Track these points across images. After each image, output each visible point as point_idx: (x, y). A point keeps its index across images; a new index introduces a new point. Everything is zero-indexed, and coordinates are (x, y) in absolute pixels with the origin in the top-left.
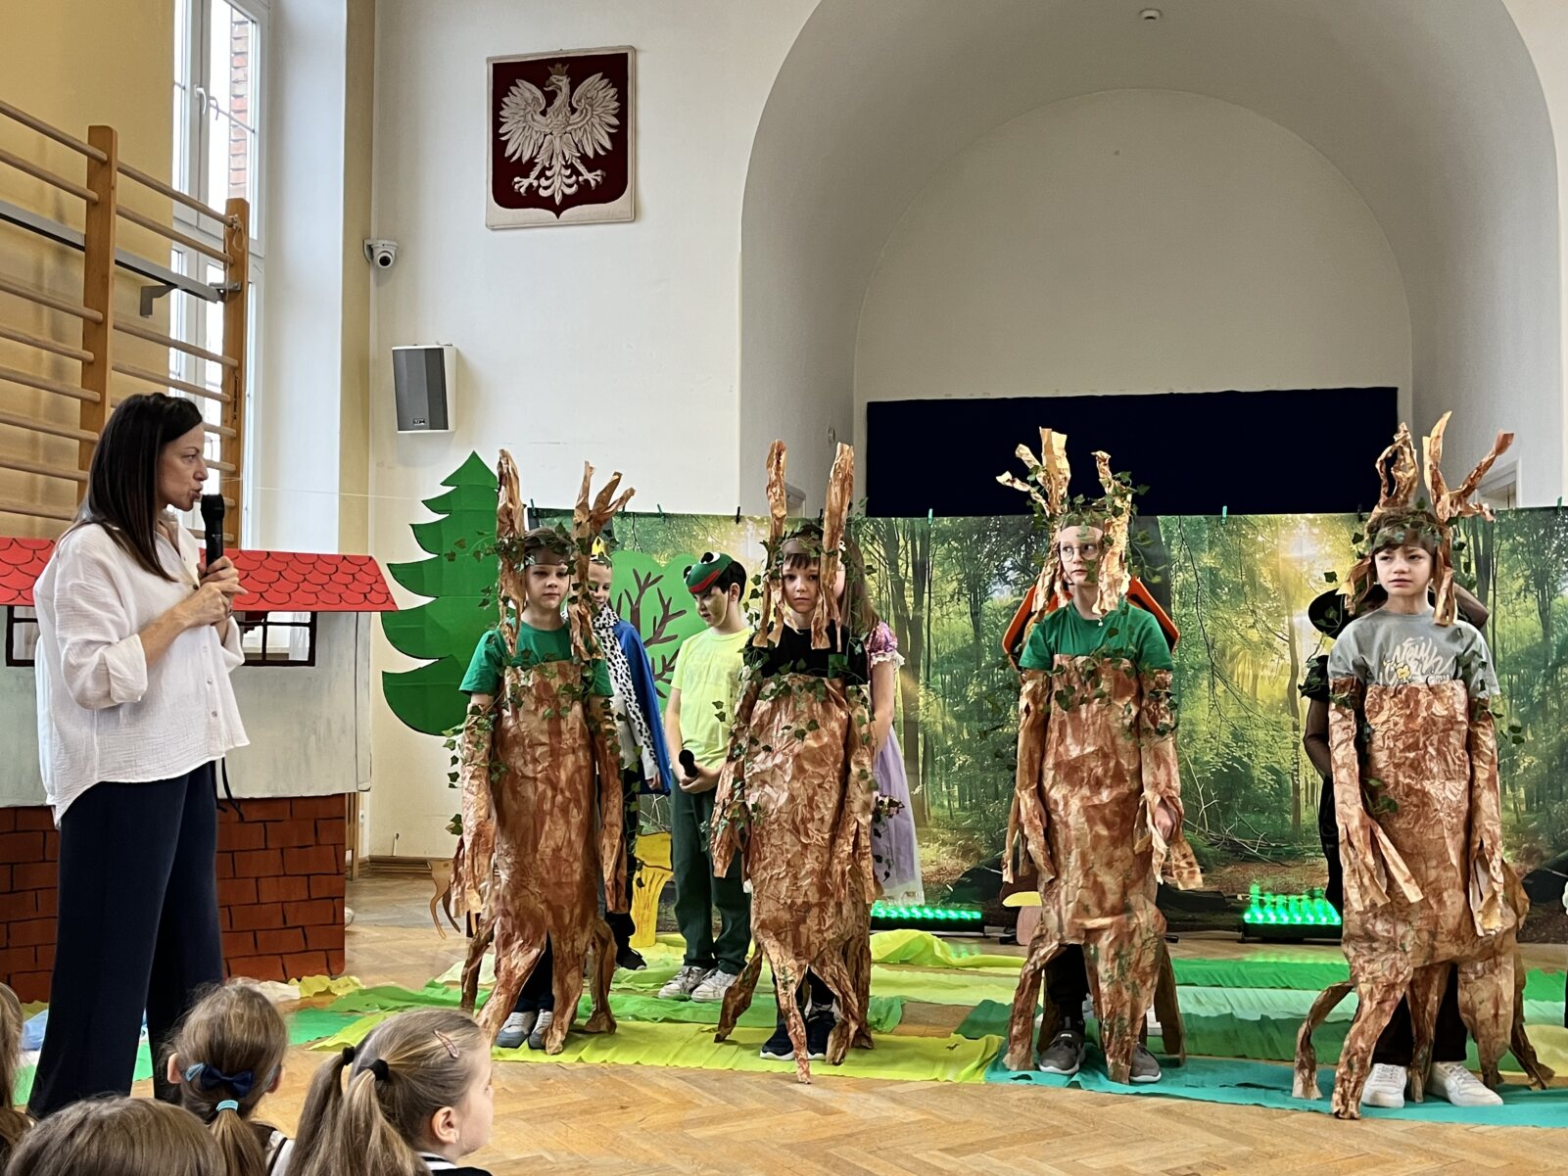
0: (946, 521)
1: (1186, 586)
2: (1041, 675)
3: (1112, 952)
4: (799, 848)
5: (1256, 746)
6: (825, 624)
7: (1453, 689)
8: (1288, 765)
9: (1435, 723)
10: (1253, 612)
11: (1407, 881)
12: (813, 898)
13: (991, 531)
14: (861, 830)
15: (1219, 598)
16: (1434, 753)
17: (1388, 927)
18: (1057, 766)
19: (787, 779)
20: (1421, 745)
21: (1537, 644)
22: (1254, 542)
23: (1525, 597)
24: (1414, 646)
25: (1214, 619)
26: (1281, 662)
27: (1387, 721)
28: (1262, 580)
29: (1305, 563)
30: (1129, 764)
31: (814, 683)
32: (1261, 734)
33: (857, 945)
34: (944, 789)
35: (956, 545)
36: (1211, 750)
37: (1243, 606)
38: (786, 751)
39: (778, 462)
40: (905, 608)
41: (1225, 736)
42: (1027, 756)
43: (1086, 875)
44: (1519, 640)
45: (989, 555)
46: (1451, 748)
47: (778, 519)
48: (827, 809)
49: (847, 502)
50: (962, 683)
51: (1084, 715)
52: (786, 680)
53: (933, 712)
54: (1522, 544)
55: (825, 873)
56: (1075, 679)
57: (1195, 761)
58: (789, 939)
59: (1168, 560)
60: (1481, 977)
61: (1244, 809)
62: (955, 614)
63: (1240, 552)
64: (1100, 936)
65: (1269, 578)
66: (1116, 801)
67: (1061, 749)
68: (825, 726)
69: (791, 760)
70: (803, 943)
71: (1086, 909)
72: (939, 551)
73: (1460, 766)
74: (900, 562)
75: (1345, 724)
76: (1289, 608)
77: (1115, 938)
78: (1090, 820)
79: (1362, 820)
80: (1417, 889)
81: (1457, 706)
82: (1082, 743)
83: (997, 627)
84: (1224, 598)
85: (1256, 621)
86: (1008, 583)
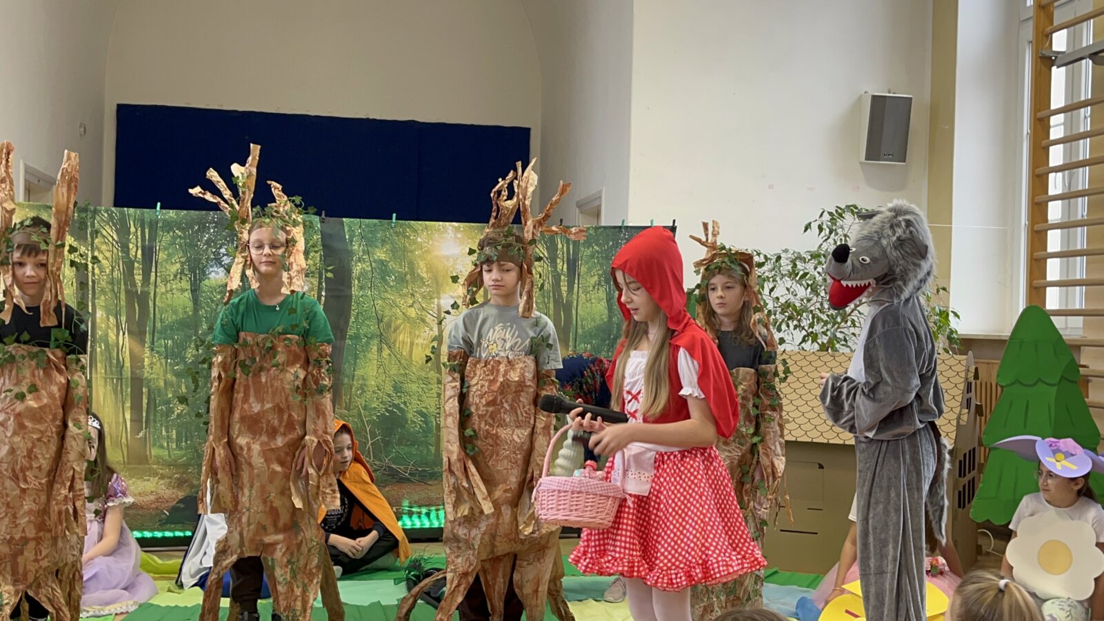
0: (172, 214)
1: (363, 274)
2: (229, 349)
3: (285, 560)
4: (18, 492)
5: (410, 396)
6: (53, 305)
7: (525, 362)
8: (432, 410)
9: (509, 386)
10: (412, 295)
11: (484, 499)
12: (31, 533)
13: (210, 223)
14: (77, 476)
15: (387, 284)
16: (508, 408)
17: (465, 531)
18: (242, 419)
19: (9, 434)
20: (498, 401)
21: (604, 323)
22: (415, 242)
23: (598, 289)
24: (502, 330)
25: (384, 299)
26: (431, 333)
27: (477, 384)
28: (419, 271)
29: (451, 260)
30: (298, 416)
31: (37, 353)
32: (414, 387)
33: (70, 570)
34: (164, 433)
35: (180, 233)
36: (378, 399)
37: (405, 291)
38: (9, 410)
39: (7, 161)
40: (134, 284)
41: (389, 389)
42: (220, 414)
43: (265, 502)
44: (593, 320)
45: (208, 243)
46: (521, 405)
47: (7, 211)
48: (45, 459)
49: (72, 201)
50: (181, 347)
51: (264, 380)
52: (10, 350)
53: (156, 369)
54: (598, 252)
55: (45, 511)
56: (257, 351)
57: (365, 408)
58: (9, 568)
59: (350, 253)
60: (531, 564)
61: (400, 443)
62: (177, 290)
63: (404, 249)
64: (275, 550)
65: (425, 269)
66: (288, 445)
67: (246, 406)
68: (46, 390)
69: (12, 419)
70: (21, 570)
71: (264, 528)
72: (165, 238)
73: (526, 417)
74: (131, 246)
75: (453, 384)
76: (438, 293)
77: (287, 549)
78: (268, 461)
79: (458, 456)
80: (491, 505)
81: (527, 374)
82: (261, 400)
83: (212, 301)
84: (391, 284)
85: (414, 302)
86: (222, 266)
